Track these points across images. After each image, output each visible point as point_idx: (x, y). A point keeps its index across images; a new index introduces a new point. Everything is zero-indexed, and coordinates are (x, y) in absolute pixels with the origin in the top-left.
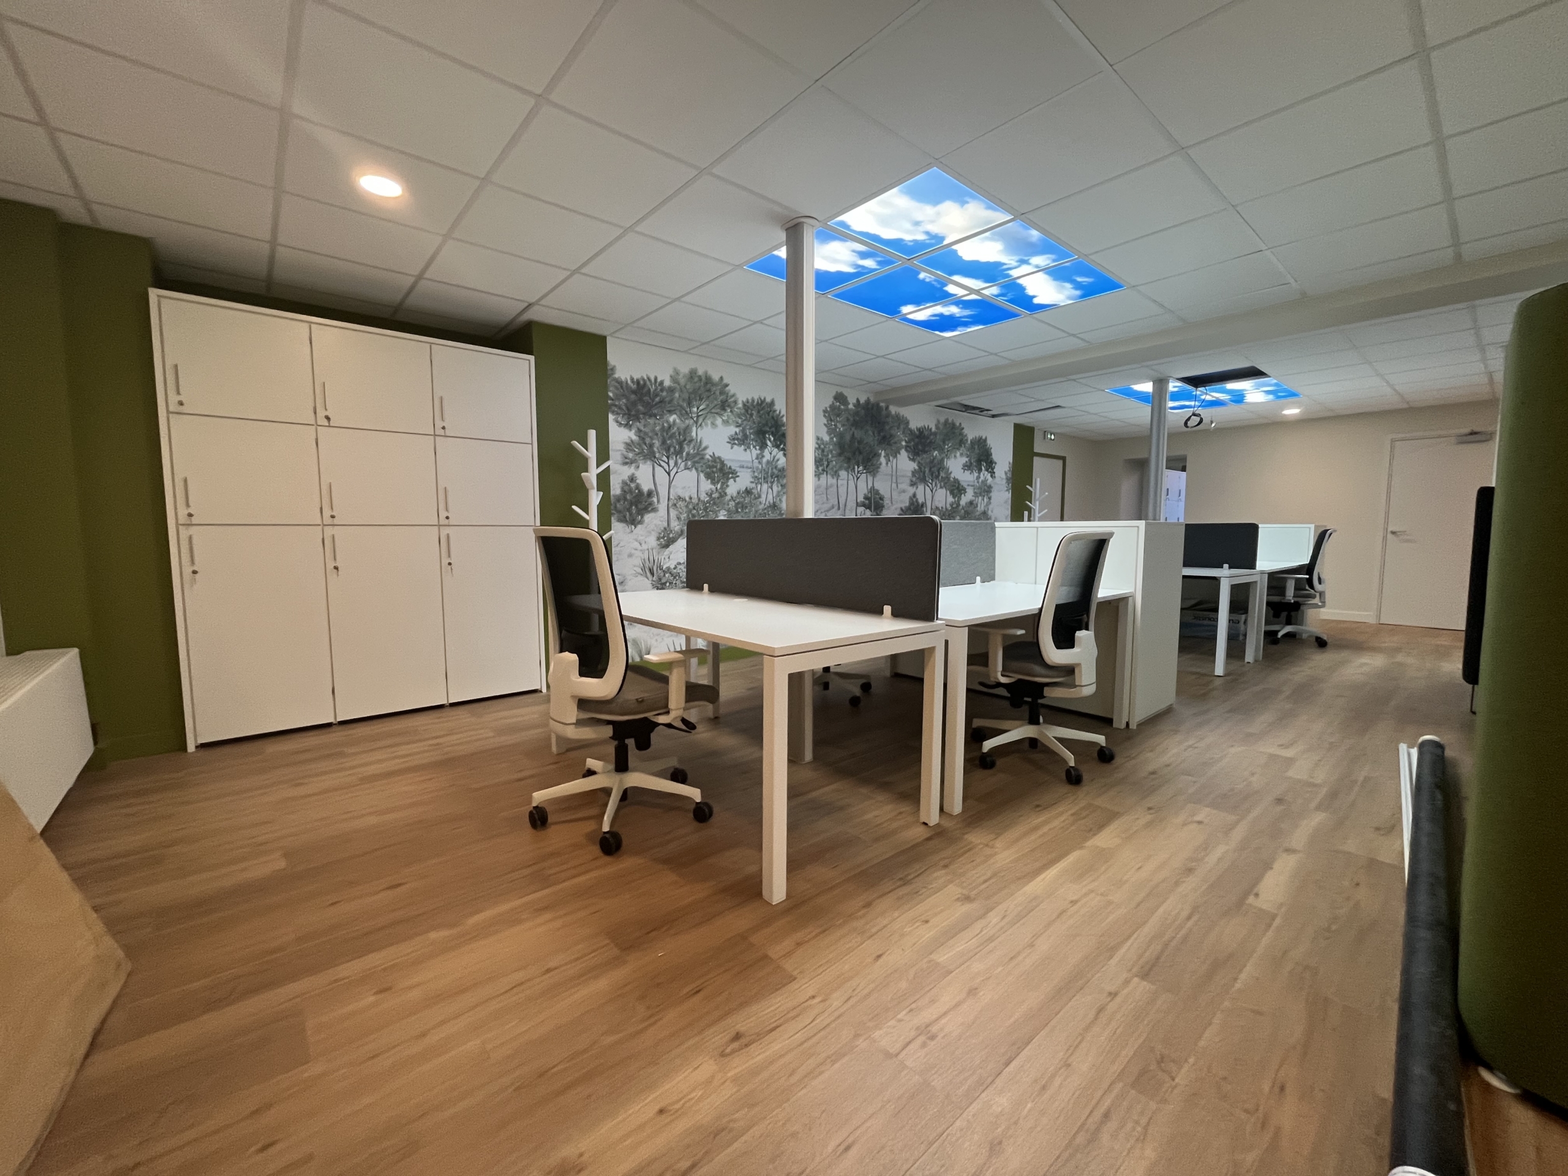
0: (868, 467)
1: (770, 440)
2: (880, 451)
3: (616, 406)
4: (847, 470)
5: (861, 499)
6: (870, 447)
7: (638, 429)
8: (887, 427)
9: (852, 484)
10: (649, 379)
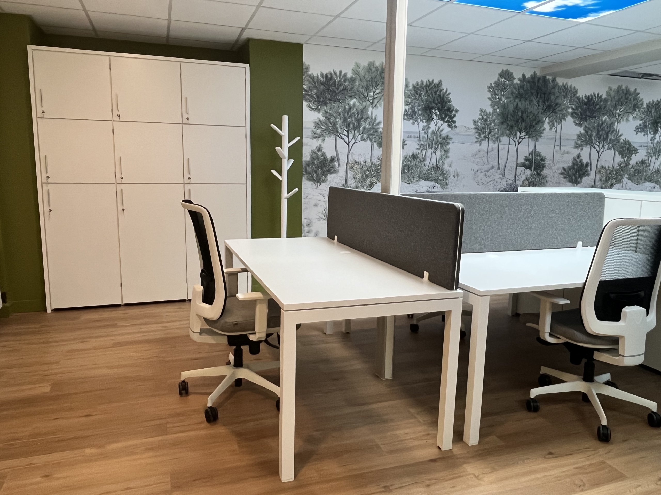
0: (530, 133)
1: (436, 114)
2: (544, 119)
3: (308, 95)
4: (508, 136)
5: (521, 160)
6: (534, 115)
7: (325, 111)
8: (553, 97)
9: (513, 148)
10: (335, 73)
